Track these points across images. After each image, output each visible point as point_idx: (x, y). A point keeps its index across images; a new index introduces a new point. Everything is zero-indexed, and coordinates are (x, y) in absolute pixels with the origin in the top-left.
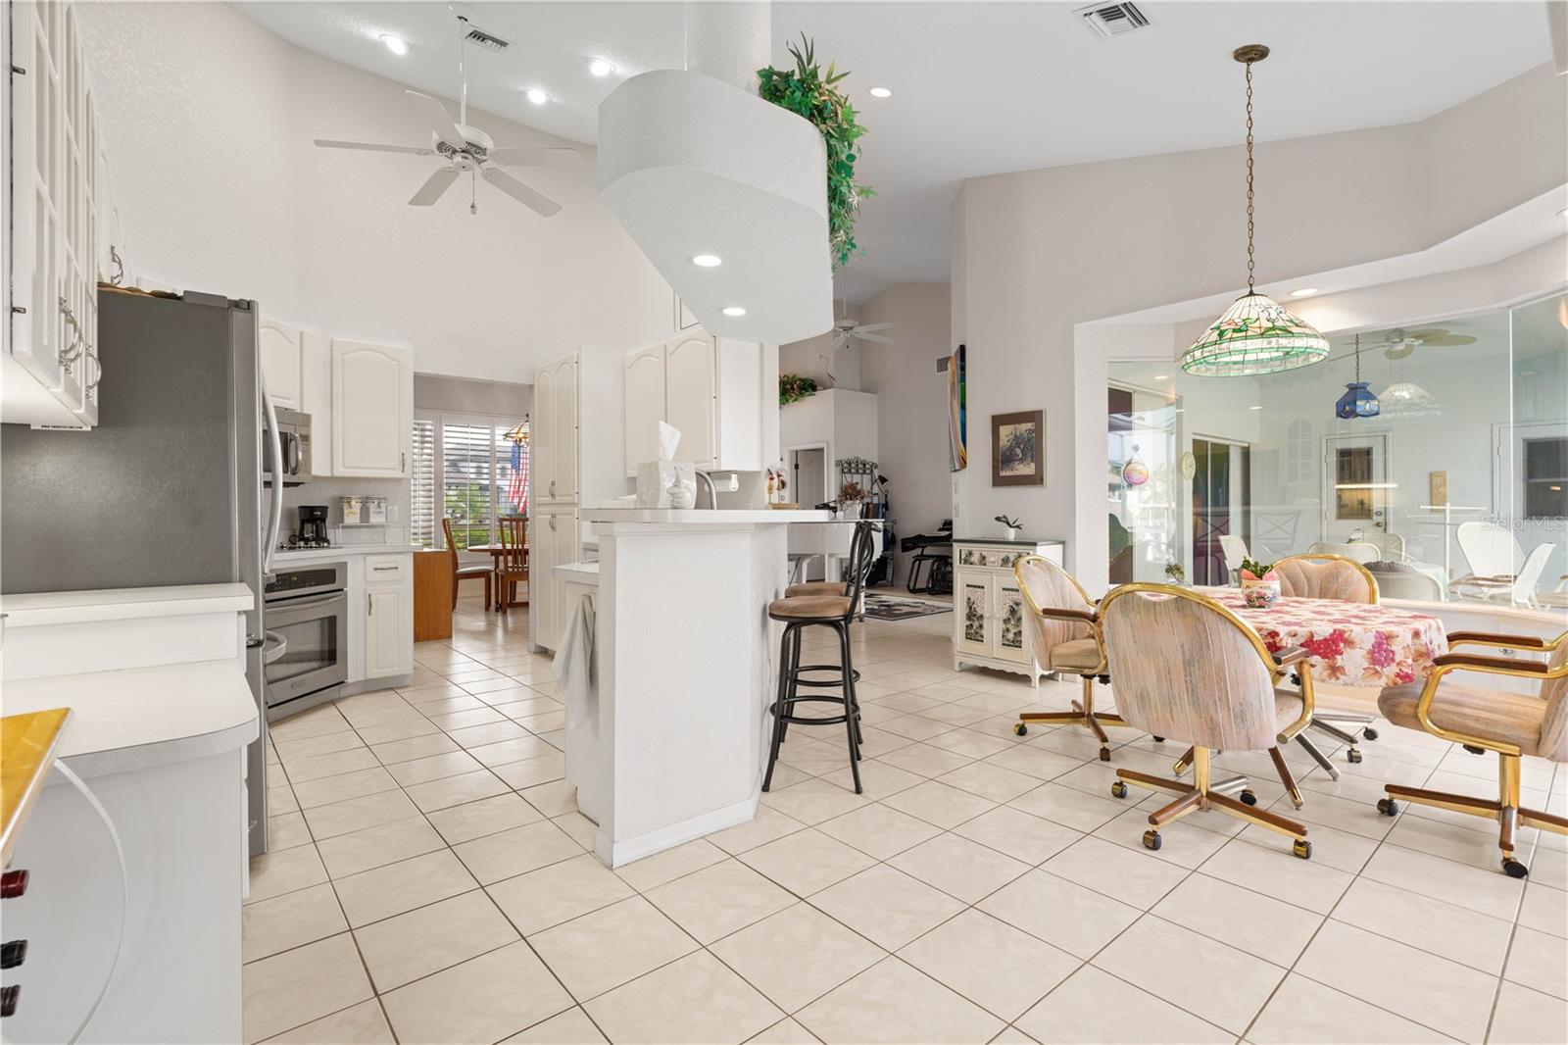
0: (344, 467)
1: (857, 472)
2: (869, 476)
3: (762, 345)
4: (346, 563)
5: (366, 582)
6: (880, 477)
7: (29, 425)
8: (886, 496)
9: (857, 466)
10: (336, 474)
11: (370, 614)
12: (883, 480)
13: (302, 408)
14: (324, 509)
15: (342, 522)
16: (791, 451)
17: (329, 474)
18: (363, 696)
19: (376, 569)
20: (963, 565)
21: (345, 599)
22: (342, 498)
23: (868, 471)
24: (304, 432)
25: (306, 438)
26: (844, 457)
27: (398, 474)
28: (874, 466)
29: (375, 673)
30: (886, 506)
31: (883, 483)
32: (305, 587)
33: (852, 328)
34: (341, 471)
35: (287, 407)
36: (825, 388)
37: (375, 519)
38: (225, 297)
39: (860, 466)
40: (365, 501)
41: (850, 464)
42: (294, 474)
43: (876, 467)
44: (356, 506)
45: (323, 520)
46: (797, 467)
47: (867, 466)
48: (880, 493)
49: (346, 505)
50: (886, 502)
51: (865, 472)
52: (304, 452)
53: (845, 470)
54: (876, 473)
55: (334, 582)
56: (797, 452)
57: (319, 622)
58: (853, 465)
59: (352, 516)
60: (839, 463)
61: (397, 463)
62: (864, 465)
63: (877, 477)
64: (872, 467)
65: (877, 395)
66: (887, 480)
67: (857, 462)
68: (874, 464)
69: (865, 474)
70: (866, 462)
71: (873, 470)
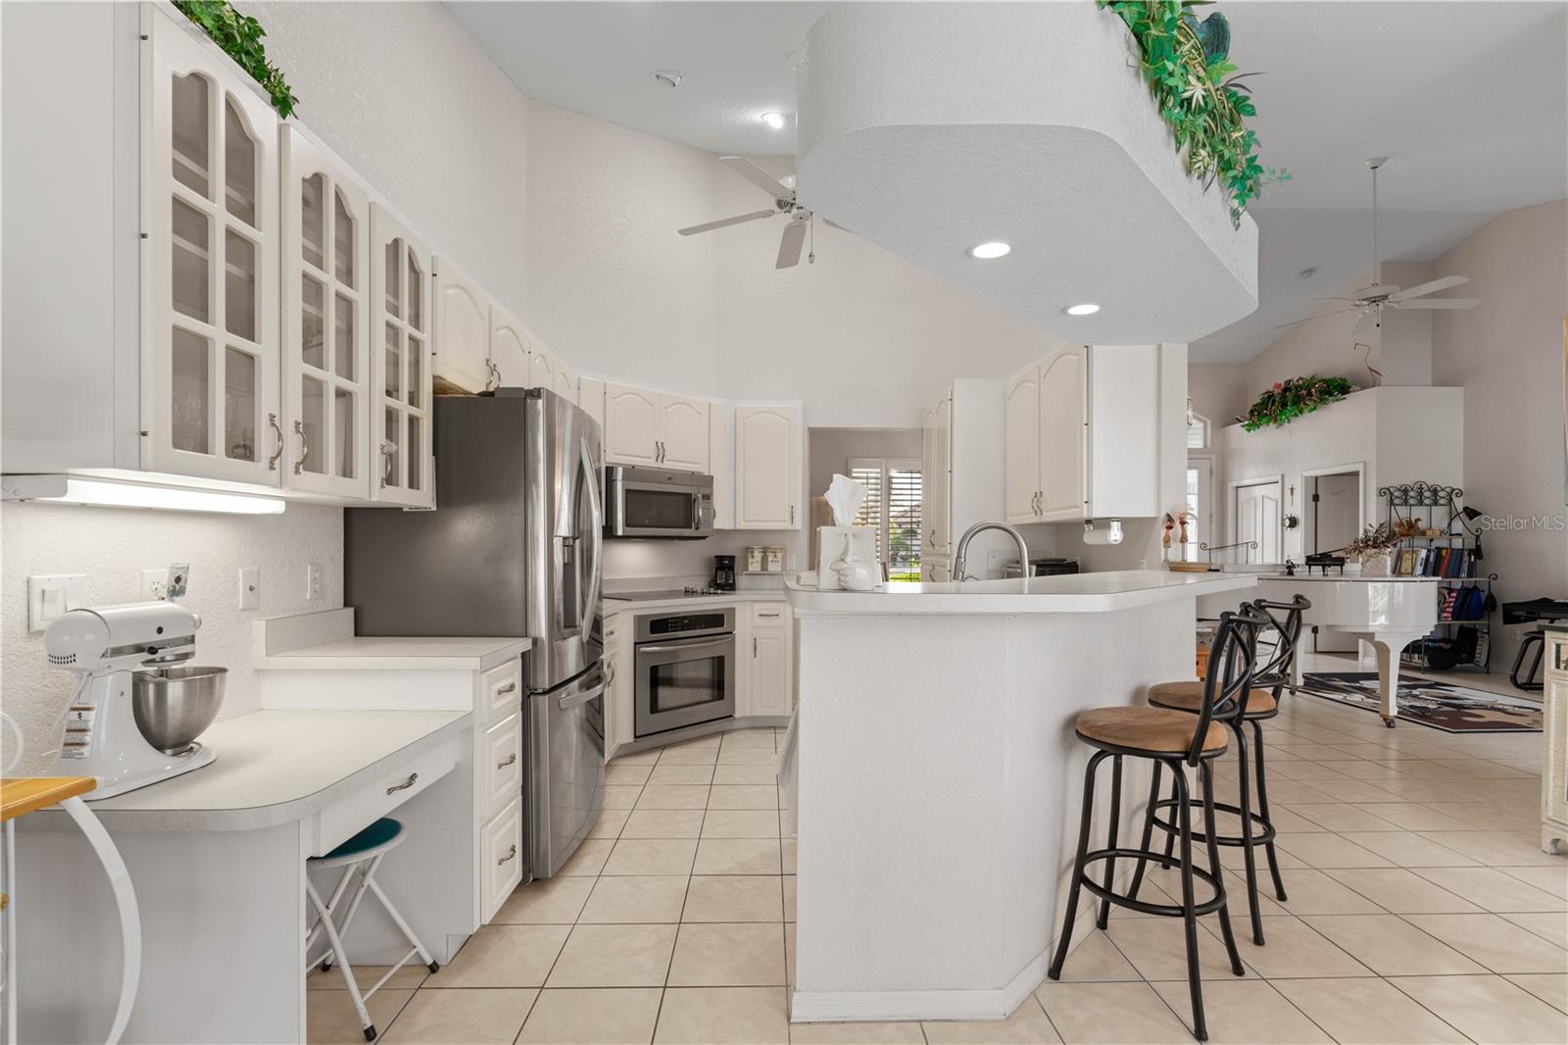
0: (744, 521)
1: (1421, 503)
2: (1446, 508)
3: (1160, 347)
4: (734, 609)
5: (753, 627)
6: (1466, 509)
7: (402, 509)
8: (1478, 536)
9: (1421, 494)
10: (738, 527)
11: (755, 656)
12: (1471, 513)
13: (709, 472)
14: (732, 558)
15: (747, 570)
16: (1307, 478)
17: (733, 528)
18: (748, 731)
19: (760, 615)
20: (1561, 671)
21: (733, 640)
22: (748, 548)
23: (1442, 502)
24: (706, 491)
25: (708, 497)
26: (1396, 481)
27: (787, 525)
28: (1452, 493)
29: (759, 711)
30: (1478, 552)
31: (1471, 518)
32: (695, 629)
33: (1385, 297)
34: (742, 525)
35: (693, 470)
36: (1361, 387)
37: (772, 567)
38: (522, 389)
39: (1427, 494)
40: (765, 551)
41: (1406, 492)
42: (697, 529)
43: (1458, 495)
44: (758, 555)
45: (731, 568)
46: (1316, 498)
47: (1442, 494)
48: (1466, 534)
49: (750, 554)
50: (1478, 547)
51: (1435, 503)
52: (703, 509)
53: (1396, 501)
54: (1459, 503)
55: (723, 625)
56: (1316, 478)
57: (710, 660)
58: (1412, 494)
59: (755, 565)
60: (1382, 492)
61: (787, 517)
62: (1435, 492)
63: (1460, 509)
64: (1450, 494)
65: (1462, 388)
66: (1479, 514)
67: (1421, 488)
68: (1453, 490)
69: (1436, 505)
70: (1438, 488)
71: (1451, 499)
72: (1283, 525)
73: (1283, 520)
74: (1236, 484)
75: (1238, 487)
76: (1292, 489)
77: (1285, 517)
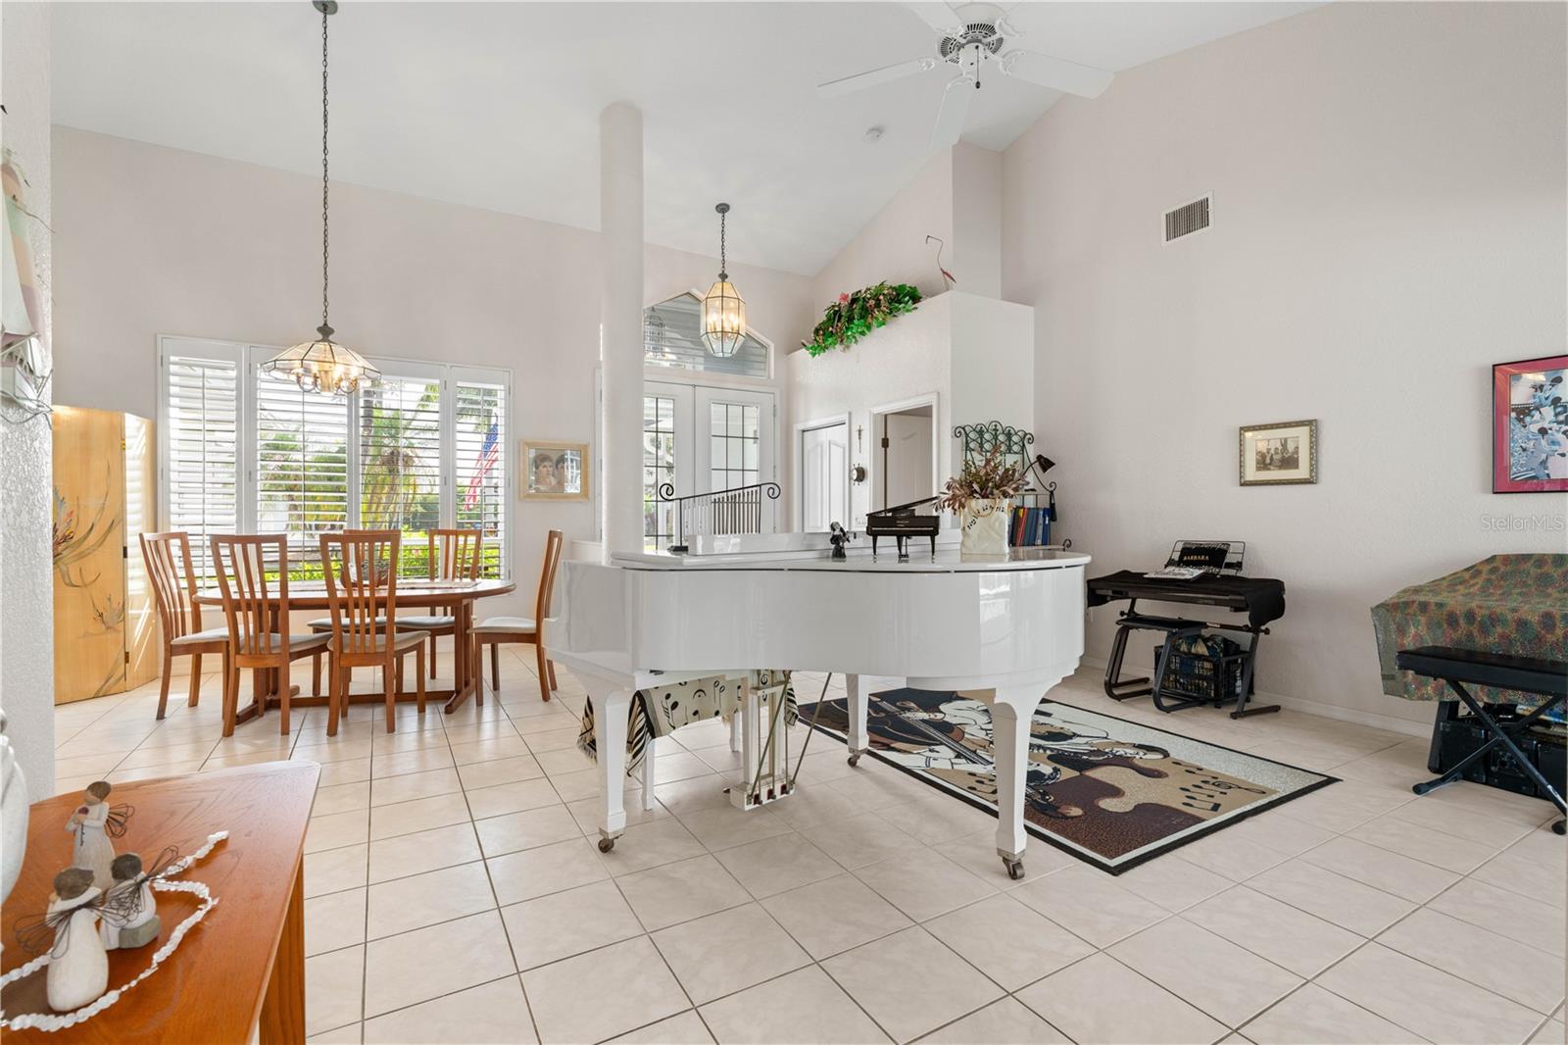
1: (996, 449)
2: (1019, 456)
6: (1039, 458)
8: (1052, 492)
9: (996, 437)
12: (1045, 464)
16: (876, 415)
23: (1016, 448)
26: (972, 420)
28: (1027, 438)
30: (1051, 512)
31: (1045, 470)
36: (932, 295)
39: (1001, 438)
41: (981, 433)
43: (1031, 440)
46: (885, 443)
47: (1015, 439)
48: (1040, 489)
50: (1052, 506)
51: (1010, 449)
53: (972, 445)
54: (1032, 452)
56: (886, 416)
58: (987, 436)
60: (960, 431)
62: (1009, 436)
63: (1033, 459)
64: (1023, 439)
65: (1032, 308)
66: (1054, 464)
67: (996, 430)
68: (1026, 434)
69: (1010, 452)
70: (1012, 432)
71: (1024, 445)
72: (850, 478)
73: (850, 471)
74: (801, 427)
75: (804, 431)
76: (860, 431)
77: (853, 467)
